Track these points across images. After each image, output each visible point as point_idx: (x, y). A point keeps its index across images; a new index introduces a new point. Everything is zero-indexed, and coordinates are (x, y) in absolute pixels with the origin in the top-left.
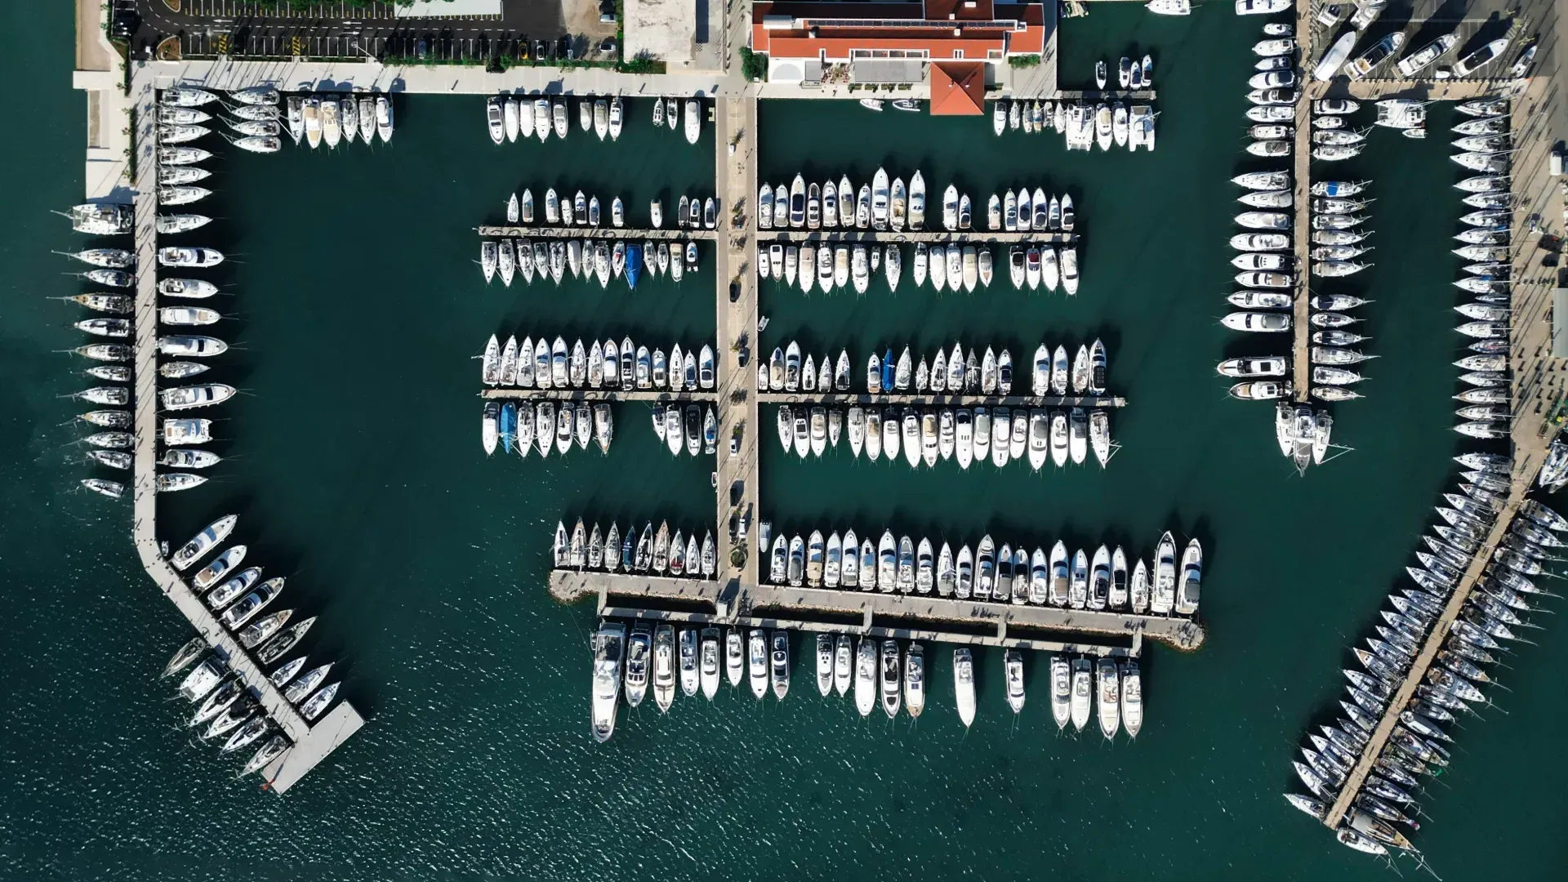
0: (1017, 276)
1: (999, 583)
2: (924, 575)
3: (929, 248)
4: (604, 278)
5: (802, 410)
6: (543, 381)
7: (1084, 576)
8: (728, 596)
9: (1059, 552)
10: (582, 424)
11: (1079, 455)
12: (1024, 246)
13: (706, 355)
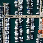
0: (28, 36)
1: (6, 35)
2: (7, 30)
3: (29, 30)
4: (27, 7)
5: (18, 21)
6: (19, 3)
7: (7, 41)
8: (4, 16)
9: (9, 39)
10: (16, 5)
11: (15, 40)
12: (30, 36)
13: (22, 14)
